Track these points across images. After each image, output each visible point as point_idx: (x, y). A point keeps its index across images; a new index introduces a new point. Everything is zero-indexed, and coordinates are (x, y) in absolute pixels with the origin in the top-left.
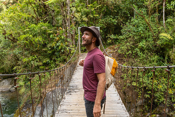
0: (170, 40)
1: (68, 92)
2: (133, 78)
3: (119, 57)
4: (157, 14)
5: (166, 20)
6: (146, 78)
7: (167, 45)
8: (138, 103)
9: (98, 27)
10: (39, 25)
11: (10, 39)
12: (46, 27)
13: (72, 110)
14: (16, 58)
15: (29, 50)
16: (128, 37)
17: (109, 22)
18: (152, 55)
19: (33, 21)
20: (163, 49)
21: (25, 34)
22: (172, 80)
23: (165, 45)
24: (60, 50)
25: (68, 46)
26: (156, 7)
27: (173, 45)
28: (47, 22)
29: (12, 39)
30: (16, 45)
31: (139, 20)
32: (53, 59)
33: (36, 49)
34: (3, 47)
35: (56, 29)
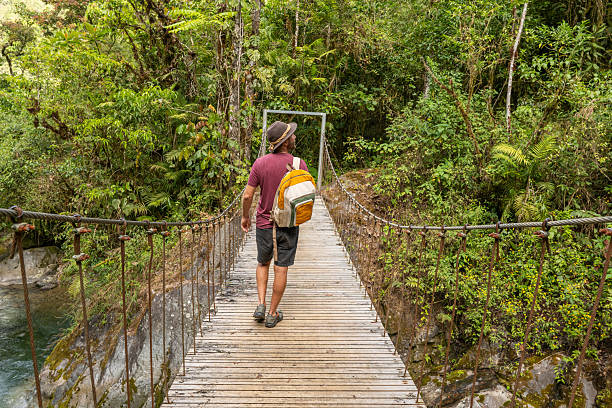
0: (522, 166)
1: (224, 293)
2: (410, 266)
3: (376, 204)
4: (489, 92)
5: (513, 108)
6: (447, 269)
7: (511, 179)
8: (419, 337)
9: (322, 114)
10: (146, 93)
11: (52, 128)
12: (167, 102)
13: (235, 346)
14: (65, 189)
15: (109, 166)
16: (405, 147)
17: (355, 101)
18: (469, 203)
19: (127, 82)
20: (499, 190)
21: (99, 117)
22: (515, 277)
23: (506, 179)
24: (204, 171)
25: (229, 163)
26: (489, 69)
27: (527, 181)
28: (172, 87)
29: (57, 128)
30: (69, 149)
31: (439, 102)
32: (181, 196)
33: (131, 164)
34: (25, 152)
35: (196, 110)
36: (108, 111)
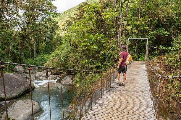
3: (166, 67)
9: (147, 39)
10: (96, 36)
15: (86, 55)
16: (178, 48)
17: (160, 33)
19: (92, 33)
21: (84, 43)
24: (110, 56)
25: (117, 54)
28: (103, 33)
29: (75, 46)
32: (104, 63)
35: (109, 39)
36: (86, 41)
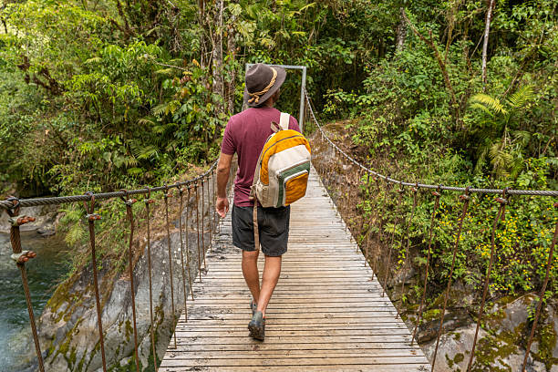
0: (499, 115)
2: (388, 213)
3: (354, 153)
4: (465, 42)
6: (423, 215)
7: (488, 128)
8: (396, 278)
9: (302, 67)
10: (131, 49)
11: (42, 84)
12: (153, 57)
14: (60, 142)
15: (99, 120)
16: (383, 99)
17: (333, 54)
19: (114, 39)
20: (474, 139)
21: (88, 73)
22: (490, 222)
23: (482, 128)
24: (190, 124)
25: (214, 116)
26: (469, 19)
27: (503, 130)
28: (157, 42)
29: (48, 84)
30: (61, 104)
31: (416, 54)
32: (169, 148)
33: (120, 119)
34: (20, 107)
35: (180, 65)
36: (95, 67)
